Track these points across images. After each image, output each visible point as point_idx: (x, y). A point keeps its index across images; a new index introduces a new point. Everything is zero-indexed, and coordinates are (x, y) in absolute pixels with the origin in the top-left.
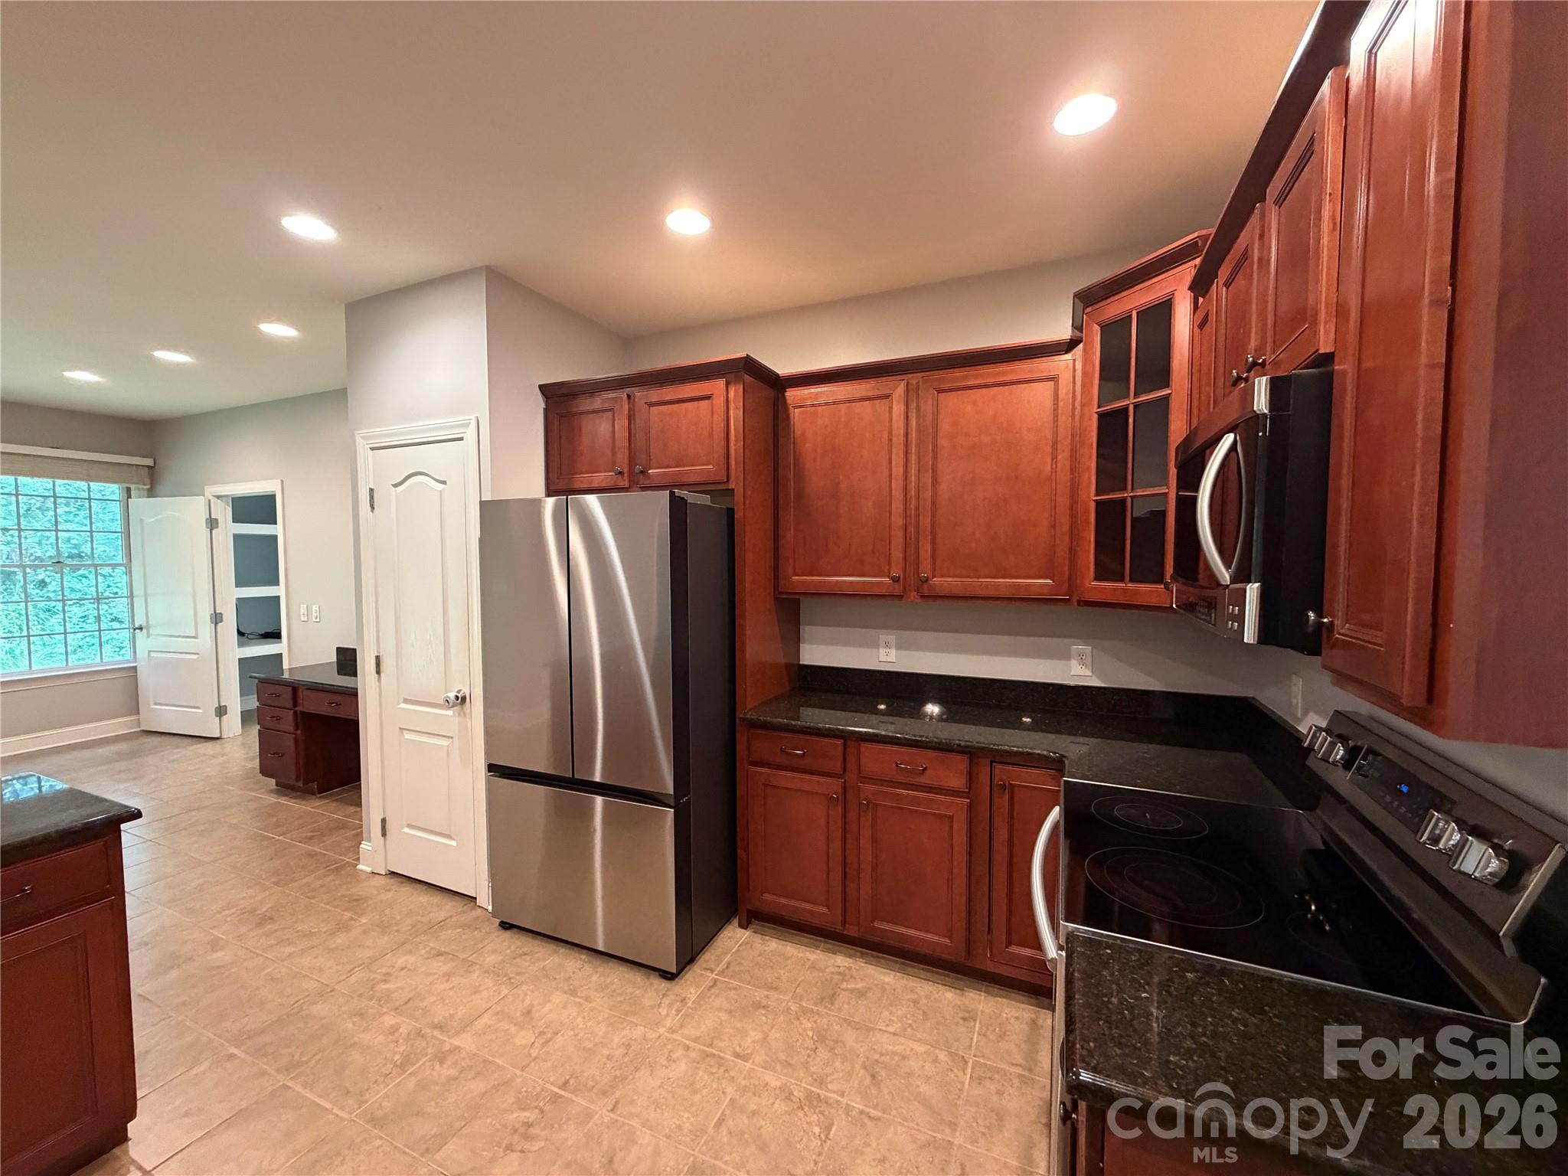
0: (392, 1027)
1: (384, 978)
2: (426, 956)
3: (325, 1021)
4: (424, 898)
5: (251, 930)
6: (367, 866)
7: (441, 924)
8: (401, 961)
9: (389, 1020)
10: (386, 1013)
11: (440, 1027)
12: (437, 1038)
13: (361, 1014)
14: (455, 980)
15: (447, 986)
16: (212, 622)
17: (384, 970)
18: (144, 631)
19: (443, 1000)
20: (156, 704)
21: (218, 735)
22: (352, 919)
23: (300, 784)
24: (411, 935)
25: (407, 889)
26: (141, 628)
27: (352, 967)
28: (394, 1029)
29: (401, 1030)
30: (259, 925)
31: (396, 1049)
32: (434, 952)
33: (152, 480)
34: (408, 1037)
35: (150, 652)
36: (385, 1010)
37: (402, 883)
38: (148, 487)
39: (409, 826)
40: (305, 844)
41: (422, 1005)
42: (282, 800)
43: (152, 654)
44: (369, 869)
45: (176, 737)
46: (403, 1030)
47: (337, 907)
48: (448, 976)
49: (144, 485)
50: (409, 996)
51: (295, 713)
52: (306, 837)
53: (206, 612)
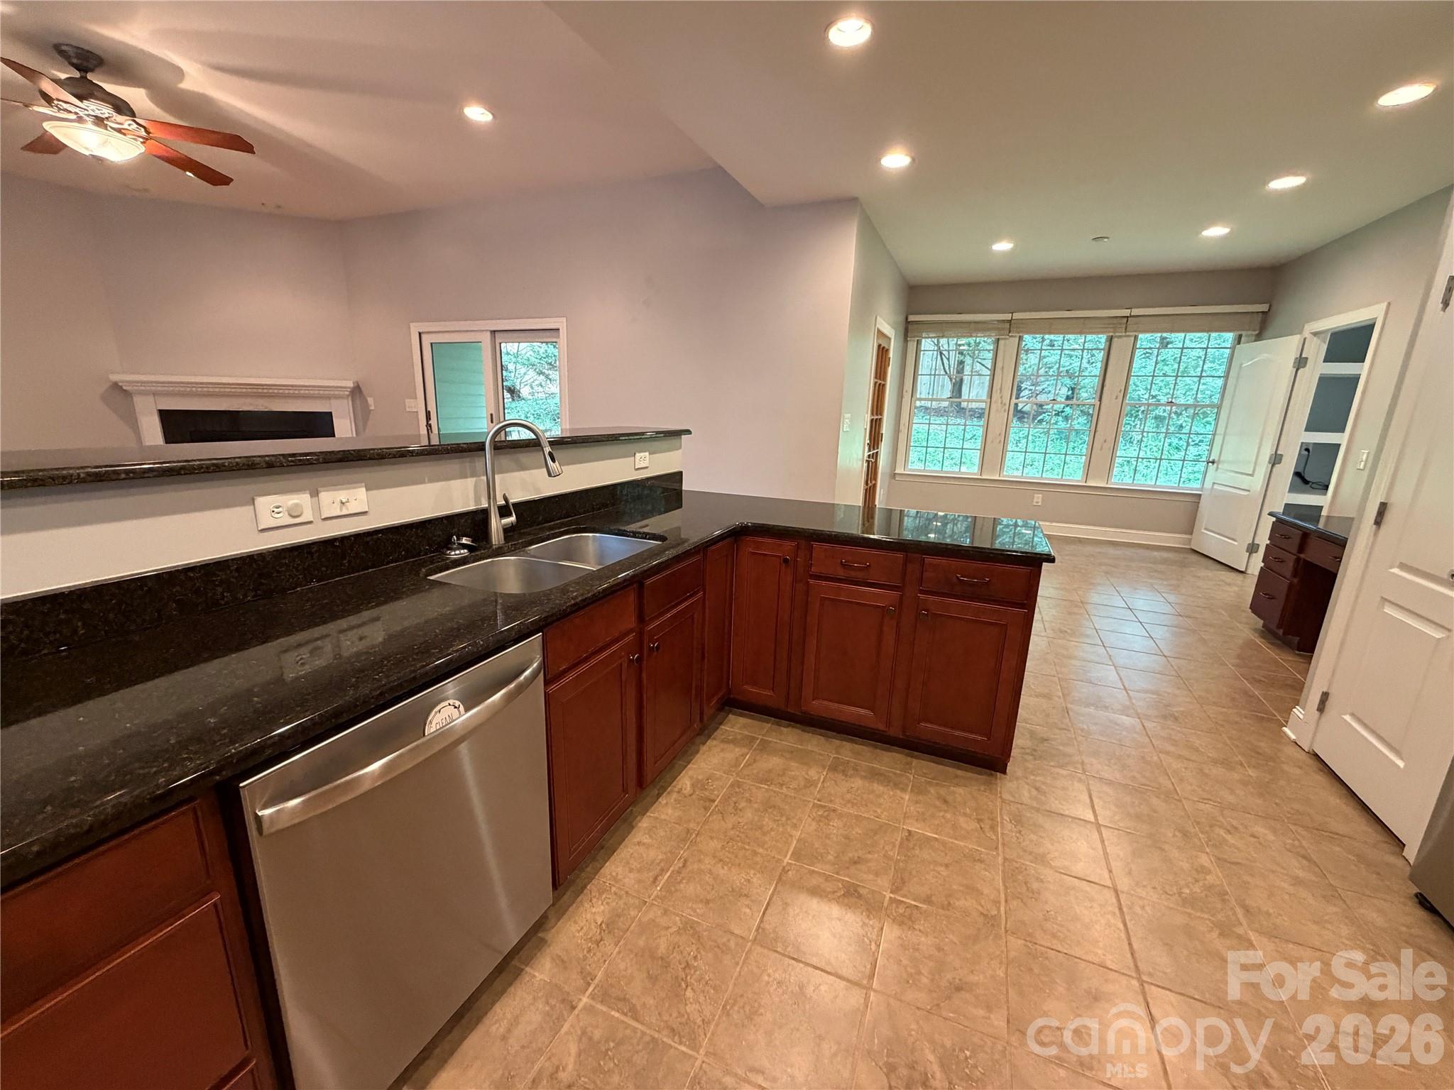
0: (1202, 867)
1: (1229, 828)
2: (1288, 846)
3: (1155, 815)
4: (1335, 800)
5: (1156, 717)
6: (1293, 733)
7: (1335, 836)
8: (1260, 829)
9: (1204, 860)
10: (1207, 853)
11: (1247, 910)
12: (1235, 914)
13: (1185, 834)
14: (1303, 893)
15: (1291, 889)
16: (1269, 463)
17: (1235, 823)
18: (1215, 465)
19: (1271, 895)
20: (1206, 529)
21: (1243, 569)
22: (1242, 764)
23: (1281, 632)
24: (1288, 818)
25: (1321, 779)
26: (1213, 462)
27: (1209, 797)
28: (1203, 870)
29: (1208, 877)
30: (1165, 717)
31: (1191, 885)
32: (1303, 852)
33: (1262, 326)
34: (1210, 888)
35: (1214, 483)
36: (1208, 850)
37: (1321, 770)
38: (1257, 332)
39: (1353, 715)
40: (1250, 683)
41: (1247, 878)
42: (1258, 641)
43: (1216, 487)
44: (1293, 737)
45: (1211, 561)
46: (1210, 879)
47: (1237, 747)
48: (1297, 882)
49: (1255, 331)
50: (1240, 861)
51: (1298, 560)
52: (1254, 678)
53: (1267, 452)
